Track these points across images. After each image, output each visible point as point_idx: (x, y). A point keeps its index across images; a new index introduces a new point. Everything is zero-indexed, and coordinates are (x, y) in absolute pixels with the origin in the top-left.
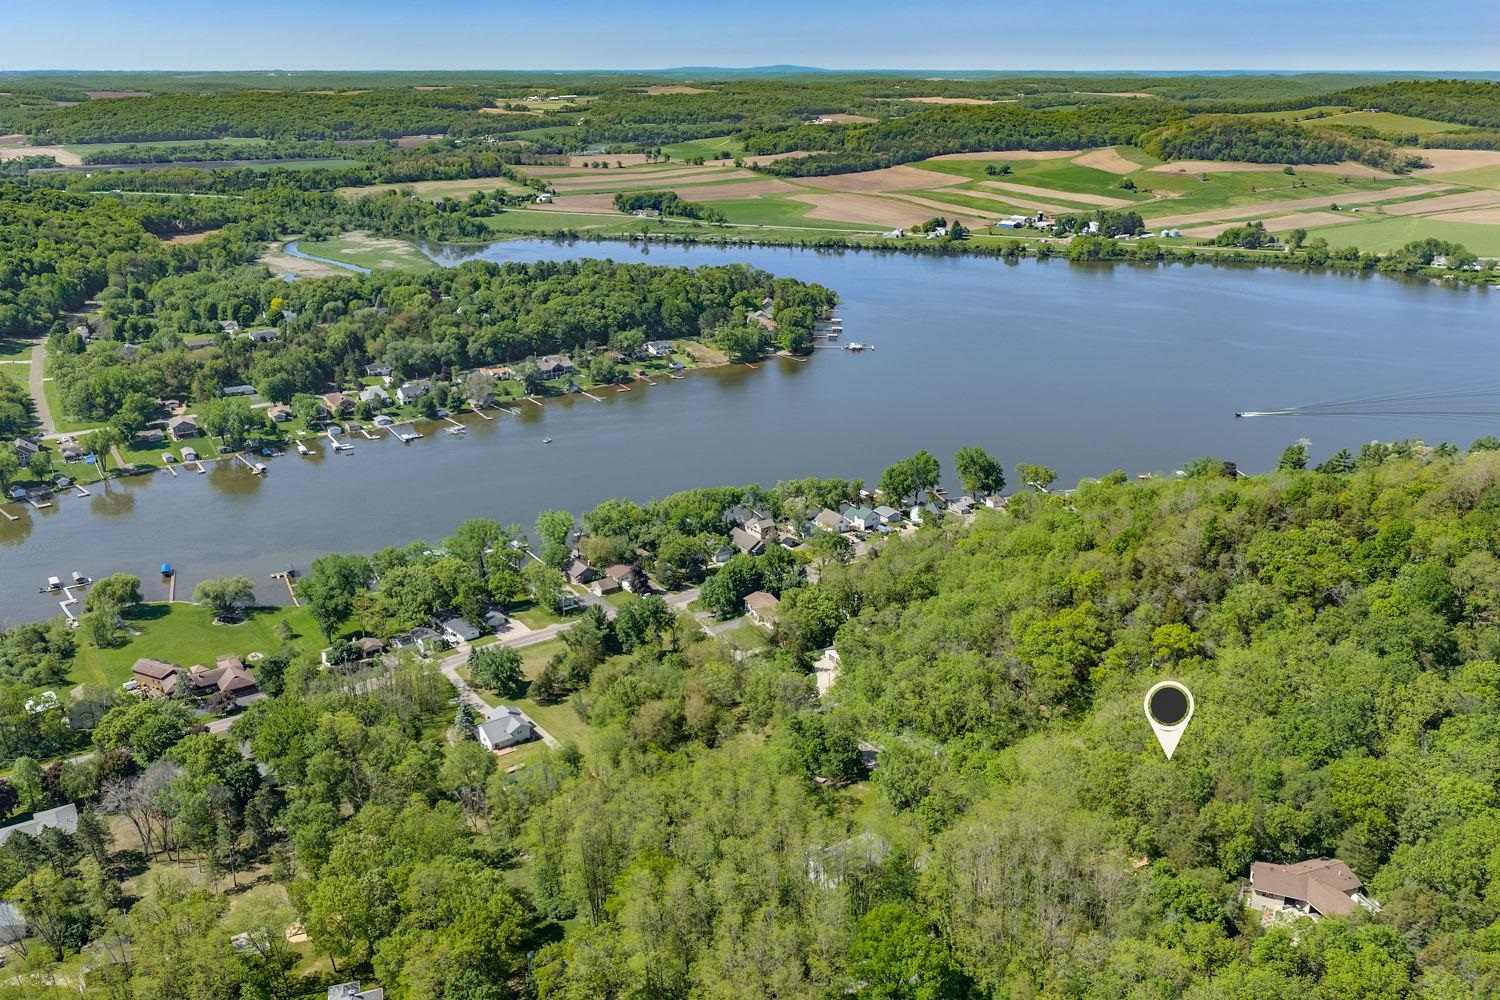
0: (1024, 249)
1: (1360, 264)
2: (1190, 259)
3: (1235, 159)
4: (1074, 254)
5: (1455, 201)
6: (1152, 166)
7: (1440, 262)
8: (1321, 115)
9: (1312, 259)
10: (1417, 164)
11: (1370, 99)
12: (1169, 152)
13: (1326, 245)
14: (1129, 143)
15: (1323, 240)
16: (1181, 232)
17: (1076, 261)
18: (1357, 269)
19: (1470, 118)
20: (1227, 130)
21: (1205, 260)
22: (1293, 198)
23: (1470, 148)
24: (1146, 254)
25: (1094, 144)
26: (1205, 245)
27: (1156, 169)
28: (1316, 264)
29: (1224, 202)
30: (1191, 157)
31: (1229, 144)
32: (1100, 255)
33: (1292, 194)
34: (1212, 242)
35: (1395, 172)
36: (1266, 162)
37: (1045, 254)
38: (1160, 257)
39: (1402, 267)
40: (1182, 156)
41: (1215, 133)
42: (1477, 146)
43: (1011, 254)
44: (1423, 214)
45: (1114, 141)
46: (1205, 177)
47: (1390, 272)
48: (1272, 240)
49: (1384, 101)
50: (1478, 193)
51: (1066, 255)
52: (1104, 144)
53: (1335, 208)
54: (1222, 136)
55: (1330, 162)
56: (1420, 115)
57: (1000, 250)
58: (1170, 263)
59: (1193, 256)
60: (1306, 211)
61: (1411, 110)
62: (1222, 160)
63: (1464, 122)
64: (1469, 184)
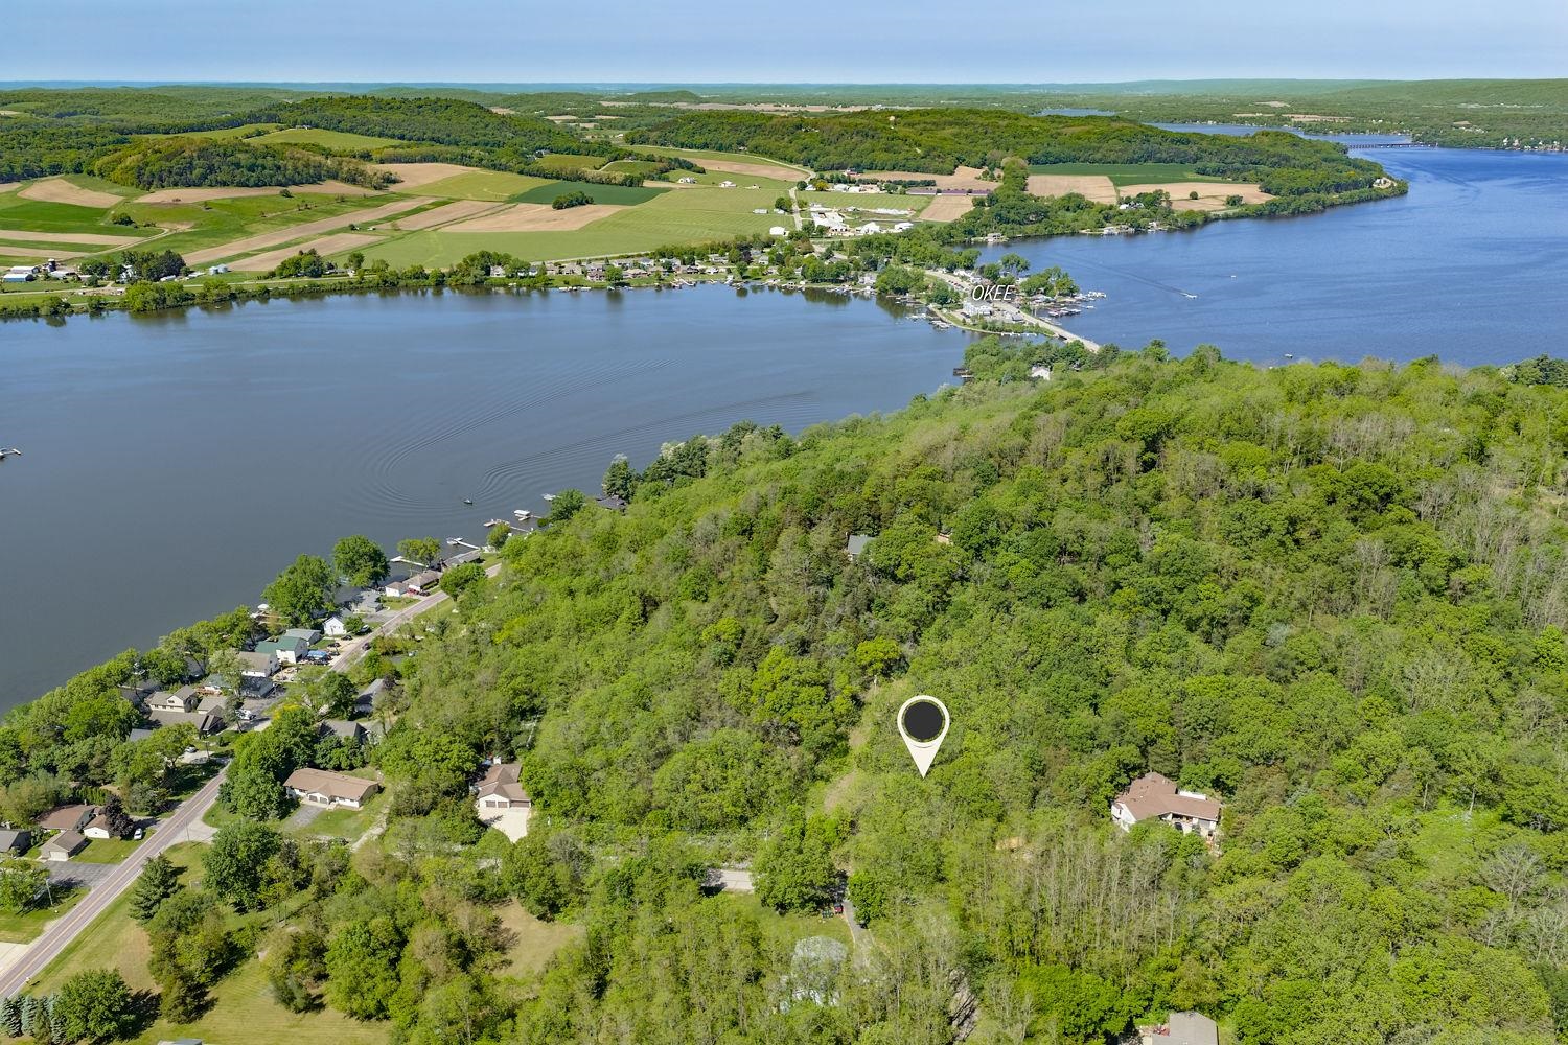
0: (67, 306)
1: (431, 281)
2: (264, 295)
3: (224, 184)
4: (138, 305)
5: (447, 213)
6: (137, 196)
7: (498, 272)
8: (259, 134)
9: (386, 282)
10: (390, 180)
11: (297, 115)
12: (146, 179)
13: (387, 266)
14: (78, 171)
15: (383, 262)
16: (231, 266)
17: (142, 313)
18: (429, 286)
19: (397, 132)
20: (203, 153)
21: (281, 294)
22: (306, 221)
23: (421, 161)
24: (218, 295)
25: (31, 174)
26: (266, 278)
27: (142, 200)
28: (389, 286)
29: (241, 231)
30: (176, 185)
31: (211, 169)
32: (169, 302)
33: (301, 216)
34: (272, 275)
35: (376, 188)
36: (257, 185)
37: (98, 309)
38: (233, 296)
39: (470, 280)
40: (165, 184)
41: (192, 157)
42: (424, 159)
43: (56, 313)
44: (436, 227)
45: (56, 170)
46: (207, 205)
47: (460, 286)
48: (331, 267)
49: (312, 117)
50: (457, 204)
51: (124, 307)
52: (42, 174)
53: (353, 228)
54: (201, 161)
55: (313, 182)
56: (351, 130)
57: (37, 310)
58: (244, 302)
59: (268, 291)
60: (330, 233)
61: (341, 126)
62: (211, 186)
63: (393, 136)
64: (445, 196)
